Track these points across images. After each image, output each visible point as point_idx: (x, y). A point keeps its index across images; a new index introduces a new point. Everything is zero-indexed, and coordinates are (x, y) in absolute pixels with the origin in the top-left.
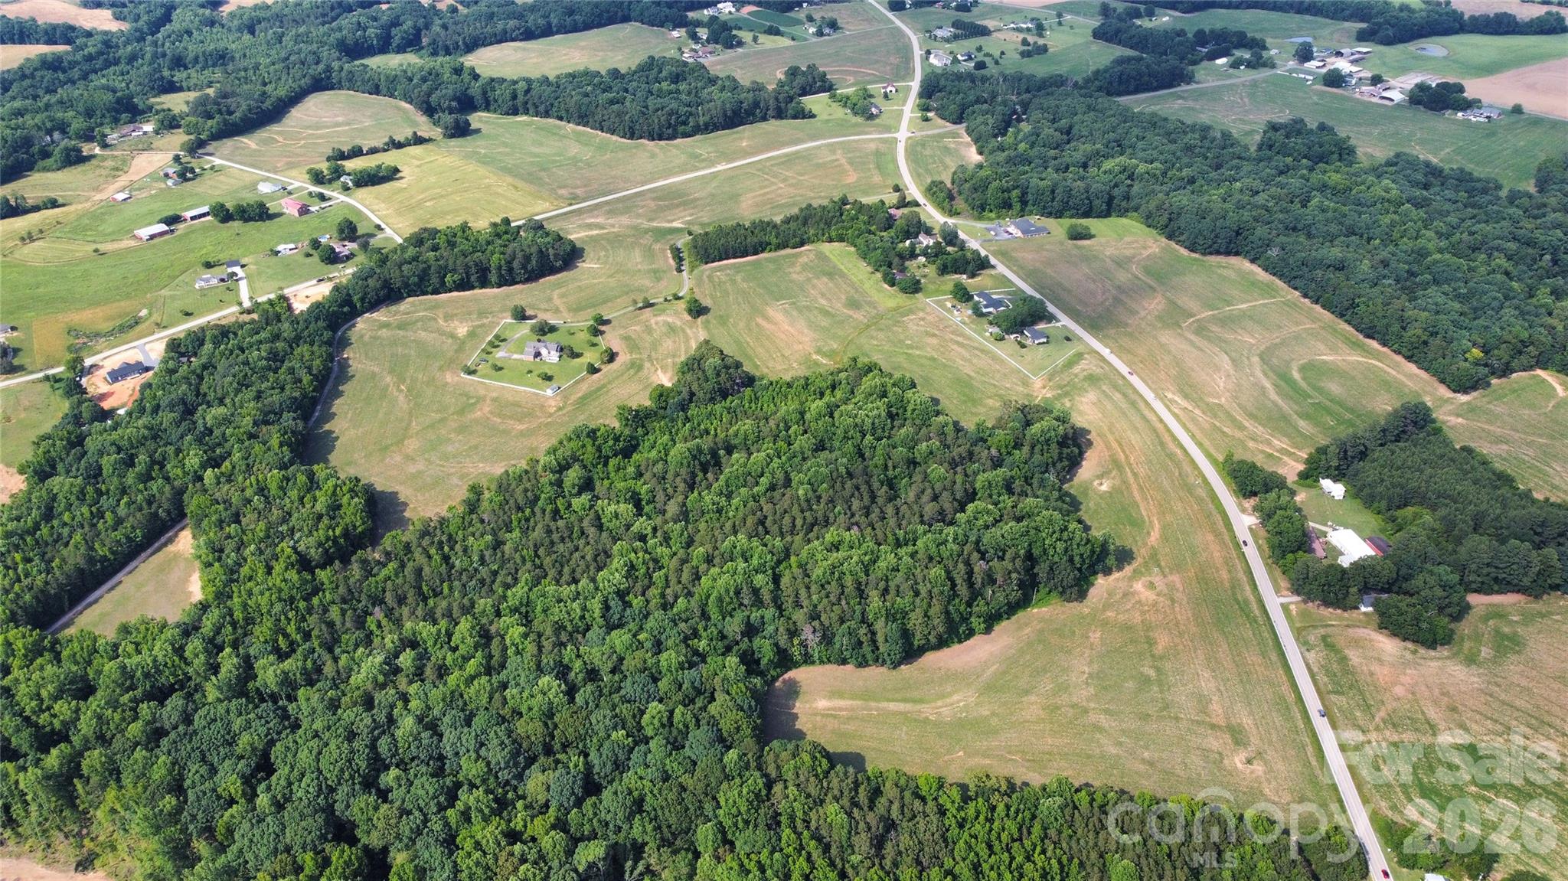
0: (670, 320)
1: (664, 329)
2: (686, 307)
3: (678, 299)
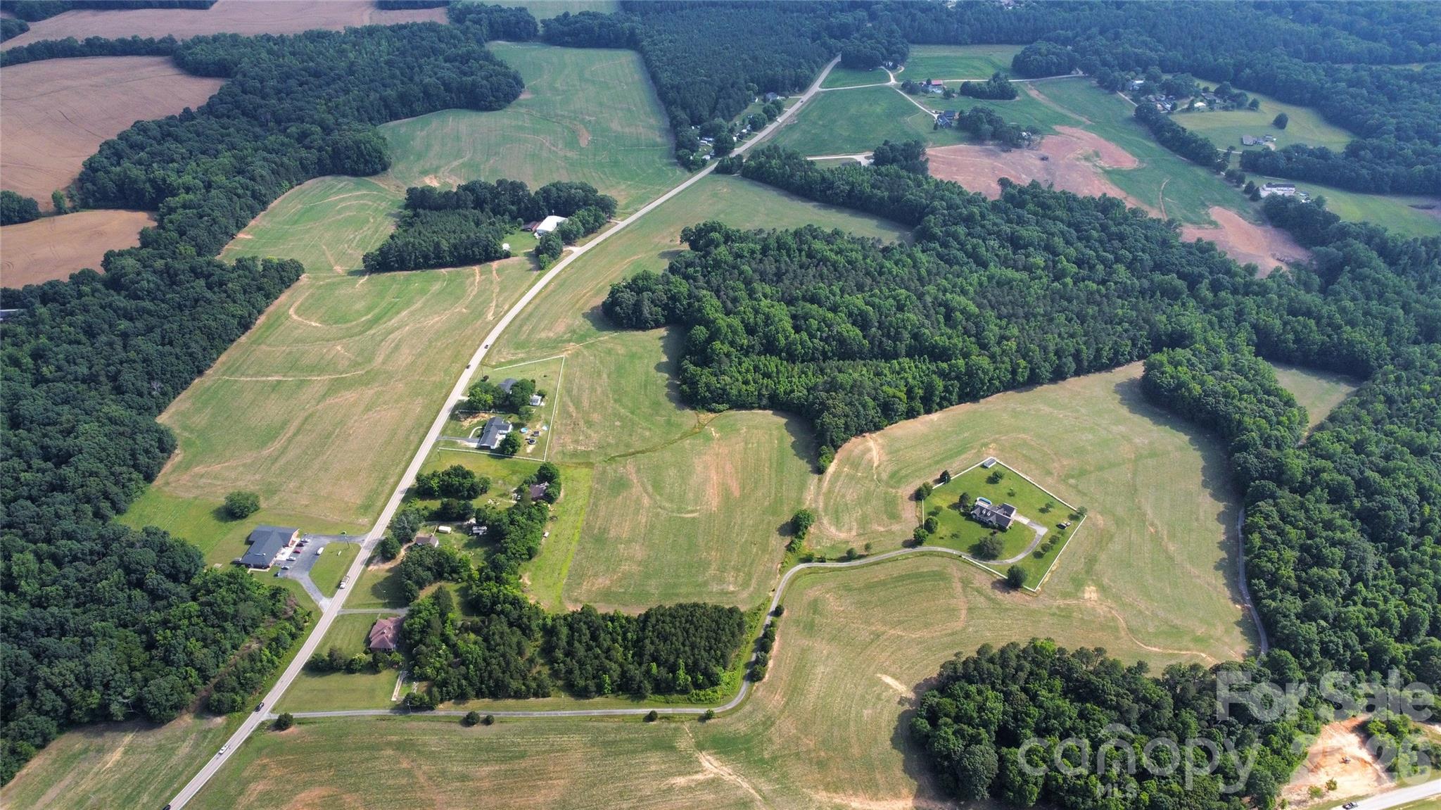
0: (833, 530)
1: (846, 518)
2: (804, 543)
3: (808, 559)
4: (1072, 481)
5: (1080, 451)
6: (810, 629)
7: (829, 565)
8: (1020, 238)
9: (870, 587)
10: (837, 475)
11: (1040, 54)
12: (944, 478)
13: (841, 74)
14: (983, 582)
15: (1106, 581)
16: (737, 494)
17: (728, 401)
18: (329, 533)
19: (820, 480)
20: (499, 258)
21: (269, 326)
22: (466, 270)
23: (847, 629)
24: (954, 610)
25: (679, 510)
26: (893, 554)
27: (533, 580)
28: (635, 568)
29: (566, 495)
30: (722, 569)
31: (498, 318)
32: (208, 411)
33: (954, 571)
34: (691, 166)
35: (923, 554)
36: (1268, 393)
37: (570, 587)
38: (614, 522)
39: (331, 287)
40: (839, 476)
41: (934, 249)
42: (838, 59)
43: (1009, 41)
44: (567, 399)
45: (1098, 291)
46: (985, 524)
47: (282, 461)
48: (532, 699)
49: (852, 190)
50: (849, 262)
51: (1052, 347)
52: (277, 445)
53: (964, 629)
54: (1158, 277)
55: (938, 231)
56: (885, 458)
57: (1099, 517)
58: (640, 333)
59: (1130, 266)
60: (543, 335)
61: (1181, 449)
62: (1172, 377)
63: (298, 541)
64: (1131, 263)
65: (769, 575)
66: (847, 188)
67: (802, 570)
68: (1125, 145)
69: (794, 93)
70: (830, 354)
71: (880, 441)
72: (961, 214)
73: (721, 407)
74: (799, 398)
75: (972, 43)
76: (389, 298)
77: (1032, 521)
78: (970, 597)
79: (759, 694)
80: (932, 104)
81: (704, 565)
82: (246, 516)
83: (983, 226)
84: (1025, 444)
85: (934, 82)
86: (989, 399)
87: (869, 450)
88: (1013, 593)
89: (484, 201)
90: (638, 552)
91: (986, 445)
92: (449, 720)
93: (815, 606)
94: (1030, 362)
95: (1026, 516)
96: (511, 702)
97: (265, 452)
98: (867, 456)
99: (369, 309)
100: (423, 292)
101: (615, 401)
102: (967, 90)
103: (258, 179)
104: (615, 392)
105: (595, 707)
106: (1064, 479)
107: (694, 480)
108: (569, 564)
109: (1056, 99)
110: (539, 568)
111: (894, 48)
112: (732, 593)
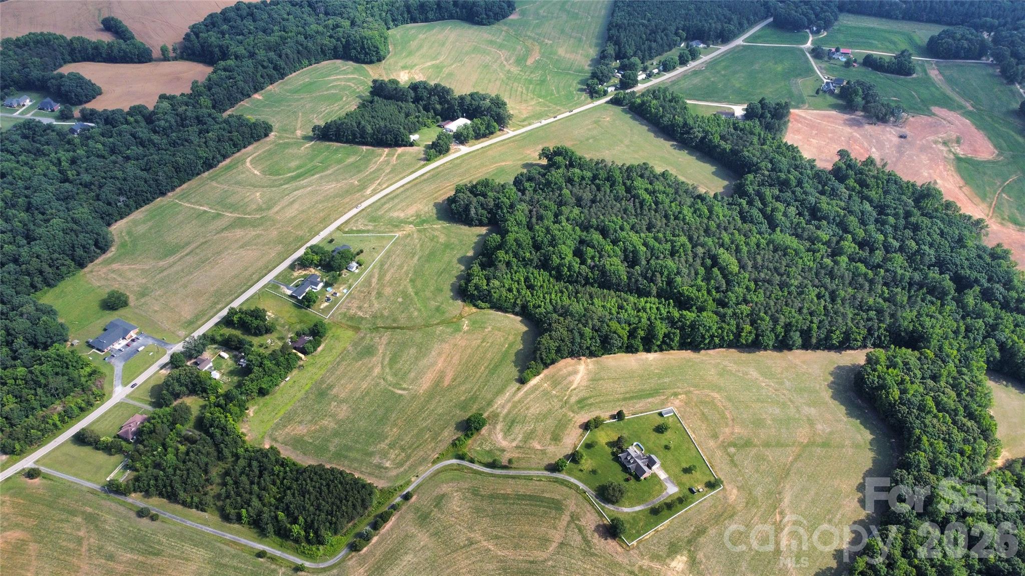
0: (500, 436)
1: (517, 429)
2: (470, 441)
3: (461, 457)
4: (732, 450)
5: (758, 423)
6: (423, 519)
7: (476, 467)
8: (819, 210)
9: (493, 497)
10: (536, 388)
11: (954, 38)
12: (620, 416)
13: (768, 31)
14: (590, 520)
15: (700, 555)
16: (446, 383)
17: (490, 302)
18: (156, 337)
19: (518, 389)
20: (405, 146)
21: (228, 168)
22: (378, 150)
23: (451, 529)
24: (548, 540)
25: (397, 385)
26: (532, 473)
27: (255, 413)
28: (333, 425)
29: (323, 350)
30: (392, 446)
31: (374, 192)
32: (150, 224)
33: (571, 505)
34: (593, 94)
35: (556, 481)
36: (971, 416)
37: (277, 427)
38: (342, 382)
39: (287, 145)
40: (536, 389)
41: (740, 205)
42: (771, 19)
43: (938, 21)
44: (376, 271)
45: (865, 275)
46: (625, 469)
47: (165, 273)
48: (194, 510)
49: (703, 138)
50: (657, 203)
51: (782, 320)
52: (171, 260)
53: (545, 561)
54: (934, 274)
55: (750, 190)
56: (584, 383)
57: (735, 491)
58: (467, 228)
59: (911, 259)
60: (395, 214)
61: (856, 446)
62: (879, 377)
63: (134, 336)
64: (914, 254)
65: (423, 461)
66: (700, 135)
67: (452, 465)
68: (993, 134)
69: (717, 44)
70: (591, 281)
71: (591, 366)
72: (779, 177)
73: (483, 305)
74: (540, 314)
75: (903, 18)
76: (316, 162)
77: (669, 478)
78: (569, 533)
79: (350, 563)
80: (828, 70)
81: (382, 437)
82: (116, 309)
83: (794, 192)
84: (712, 403)
85: (842, 51)
86: (711, 352)
87: (576, 372)
88: (609, 541)
89: (421, 99)
90: (343, 412)
91: (676, 395)
92: (131, 507)
93: (439, 501)
94: (757, 329)
95: (667, 471)
96: (179, 507)
97: (161, 263)
98: (571, 378)
99: (298, 167)
100: (339, 162)
101: (411, 280)
102: (869, 62)
103: (284, 56)
104: (415, 272)
105: (230, 531)
106: (724, 447)
107: (424, 362)
108: (289, 407)
109: (950, 81)
110: (266, 405)
111: (822, 15)
112: (386, 468)
